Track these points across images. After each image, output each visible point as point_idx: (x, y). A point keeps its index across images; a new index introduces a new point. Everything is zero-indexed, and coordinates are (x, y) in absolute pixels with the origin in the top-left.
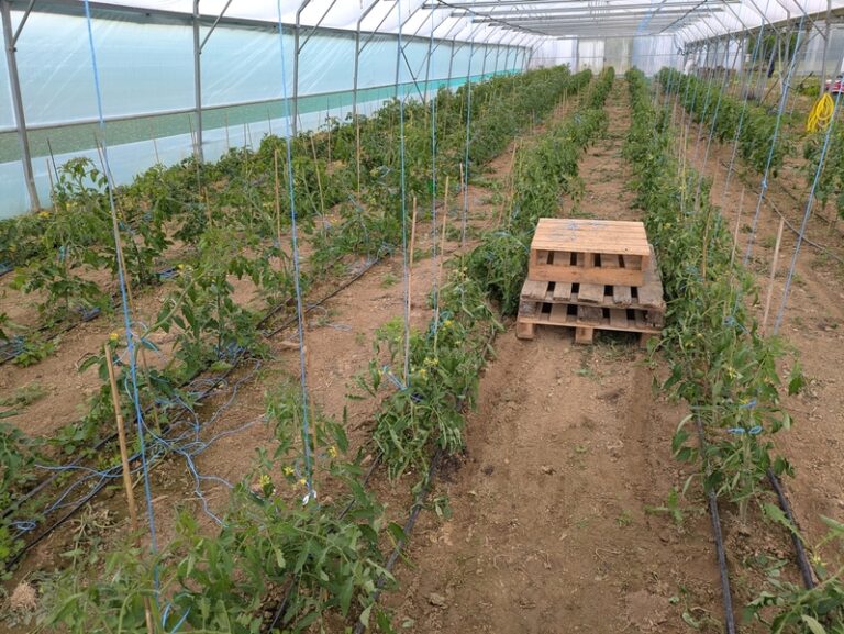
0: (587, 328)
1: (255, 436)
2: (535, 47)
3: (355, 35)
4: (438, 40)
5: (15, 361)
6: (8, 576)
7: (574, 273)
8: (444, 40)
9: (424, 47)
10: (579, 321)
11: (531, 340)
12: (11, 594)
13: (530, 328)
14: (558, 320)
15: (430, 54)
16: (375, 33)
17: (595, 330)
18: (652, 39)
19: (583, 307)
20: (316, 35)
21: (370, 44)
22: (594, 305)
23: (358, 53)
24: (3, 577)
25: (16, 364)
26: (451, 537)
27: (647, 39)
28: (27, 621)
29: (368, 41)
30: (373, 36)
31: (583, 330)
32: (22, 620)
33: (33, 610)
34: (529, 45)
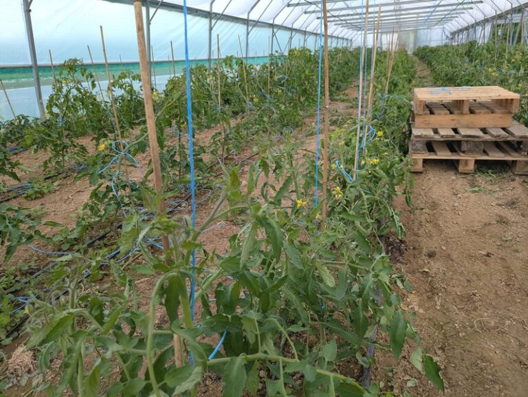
0: (468, 160)
1: (216, 235)
2: (353, 40)
3: (246, 22)
4: (296, 30)
5: (25, 195)
6: (8, 341)
7: (453, 120)
8: (300, 30)
9: (288, 34)
10: (462, 154)
11: (421, 173)
12: (9, 357)
13: (421, 163)
14: (444, 155)
15: (291, 38)
16: (258, 22)
17: (477, 162)
18: (429, 30)
19: (467, 142)
20: (221, 20)
21: (255, 29)
22: (476, 140)
23: (248, 34)
24: (3, 343)
25: (26, 198)
26: (420, 306)
27: (426, 31)
28: (24, 382)
29: (254, 26)
30: (257, 24)
31: (466, 162)
32: (19, 381)
33: (29, 372)
34: (350, 38)
